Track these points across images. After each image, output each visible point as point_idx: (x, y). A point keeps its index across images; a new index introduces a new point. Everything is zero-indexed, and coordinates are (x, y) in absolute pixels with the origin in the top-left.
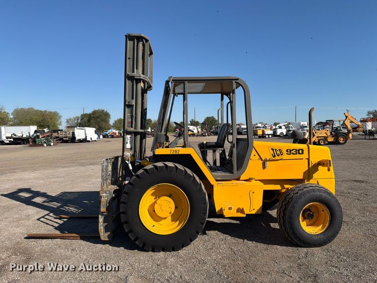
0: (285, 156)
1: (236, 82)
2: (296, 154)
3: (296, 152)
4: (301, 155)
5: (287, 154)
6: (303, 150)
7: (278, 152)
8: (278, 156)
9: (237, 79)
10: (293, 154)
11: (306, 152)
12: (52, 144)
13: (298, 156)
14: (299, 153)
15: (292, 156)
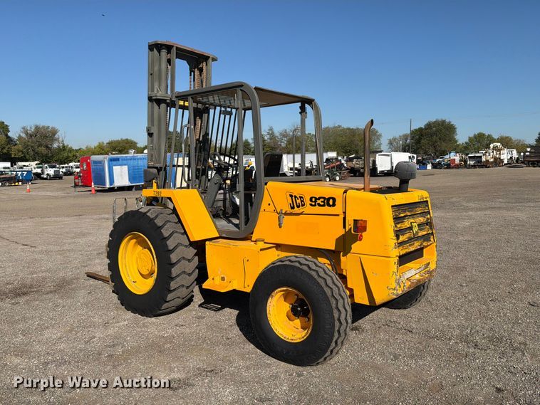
0: (308, 209)
1: (241, 90)
2: (324, 206)
3: (323, 202)
4: (332, 208)
5: (311, 205)
6: (334, 200)
7: (299, 201)
8: (298, 207)
9: (242, 86)
10: (319, 205)
11: (339, 202)
12: (338, 178)
13: (327, 210)
14: (329, 205)
15: (317, 209)
